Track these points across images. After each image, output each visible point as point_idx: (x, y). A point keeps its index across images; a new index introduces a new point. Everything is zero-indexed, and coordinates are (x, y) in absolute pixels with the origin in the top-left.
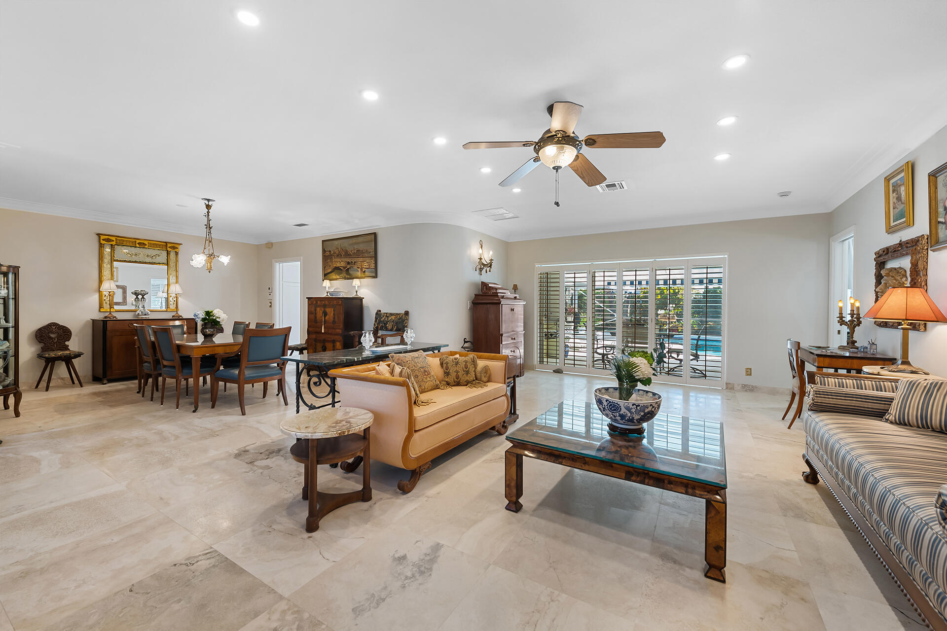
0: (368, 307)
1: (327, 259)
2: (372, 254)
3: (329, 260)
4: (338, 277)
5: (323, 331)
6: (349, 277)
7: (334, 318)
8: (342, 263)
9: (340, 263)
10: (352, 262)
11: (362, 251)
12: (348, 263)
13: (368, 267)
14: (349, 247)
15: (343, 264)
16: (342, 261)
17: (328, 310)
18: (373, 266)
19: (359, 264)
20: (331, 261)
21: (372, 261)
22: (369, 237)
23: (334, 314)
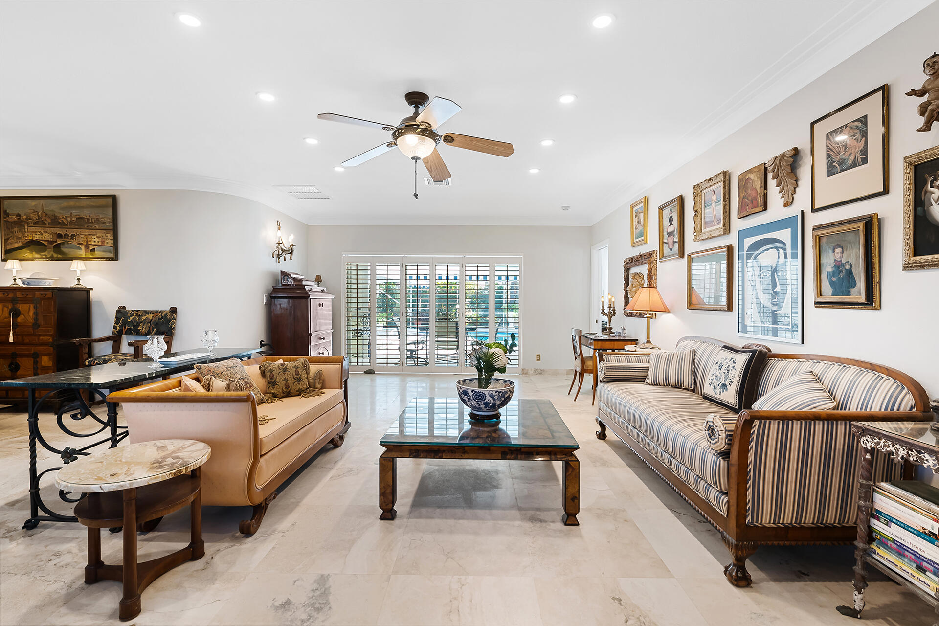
0: (100, 303)
1: (13, 228)
2: (109, 225)
3: (16, 229)
4: (37, 256)
5: (11, 340)
6: (59, 256)
7: (36, 319)
8: (44, 235)
9: (42, 234)
10: (66, 235)
11: (88, 219)
12: (60, 236)
13: (100, 243)
14: (61, 212)
15: (47, 237)
16: (45, 232)
17: (22, 307)
18: (110, 242)
19: (82, 239)
20: (20, 231)
21: (108, 235)
22: (102, 201)
23: (36, 314)
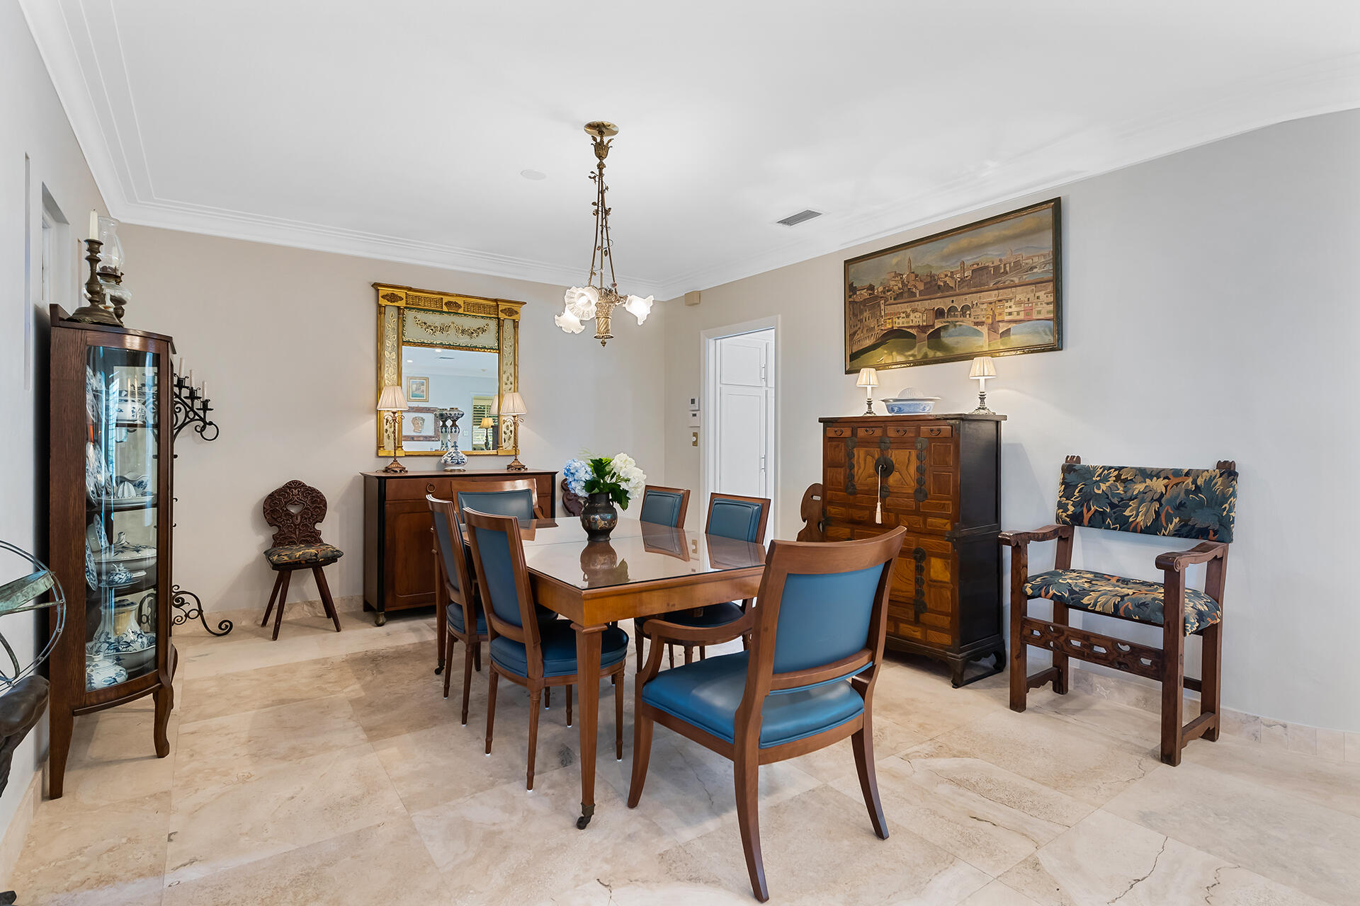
1: (861, 312)
2: (1043, 270)
3: (866, 314)
4: (900, 358)
5: (878, 520)
6: (939, 354)
7: (920, 482)
8: (912, 316)
9: (908, 316)
10: (952, 309)
11: (997, 268)
12: (940, 313)
13: (1022, 316)
14: (944, 264)
15: (917, 319)
16: (914, 311)
17: (896, 456)
18: (1046, 310)
19: (982, 312)
20: (873, 316)
21: (1041, 294)
22: (1028, 221)
23: (920, 470)
